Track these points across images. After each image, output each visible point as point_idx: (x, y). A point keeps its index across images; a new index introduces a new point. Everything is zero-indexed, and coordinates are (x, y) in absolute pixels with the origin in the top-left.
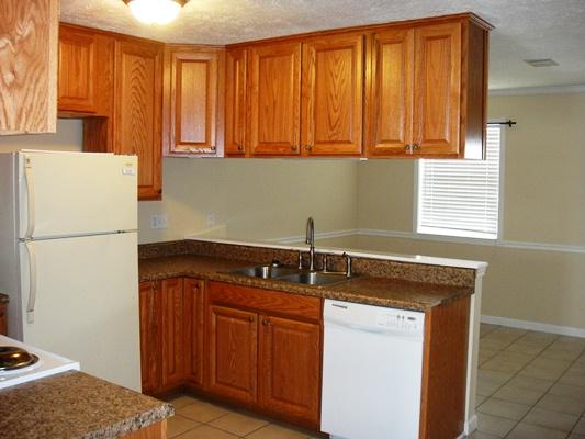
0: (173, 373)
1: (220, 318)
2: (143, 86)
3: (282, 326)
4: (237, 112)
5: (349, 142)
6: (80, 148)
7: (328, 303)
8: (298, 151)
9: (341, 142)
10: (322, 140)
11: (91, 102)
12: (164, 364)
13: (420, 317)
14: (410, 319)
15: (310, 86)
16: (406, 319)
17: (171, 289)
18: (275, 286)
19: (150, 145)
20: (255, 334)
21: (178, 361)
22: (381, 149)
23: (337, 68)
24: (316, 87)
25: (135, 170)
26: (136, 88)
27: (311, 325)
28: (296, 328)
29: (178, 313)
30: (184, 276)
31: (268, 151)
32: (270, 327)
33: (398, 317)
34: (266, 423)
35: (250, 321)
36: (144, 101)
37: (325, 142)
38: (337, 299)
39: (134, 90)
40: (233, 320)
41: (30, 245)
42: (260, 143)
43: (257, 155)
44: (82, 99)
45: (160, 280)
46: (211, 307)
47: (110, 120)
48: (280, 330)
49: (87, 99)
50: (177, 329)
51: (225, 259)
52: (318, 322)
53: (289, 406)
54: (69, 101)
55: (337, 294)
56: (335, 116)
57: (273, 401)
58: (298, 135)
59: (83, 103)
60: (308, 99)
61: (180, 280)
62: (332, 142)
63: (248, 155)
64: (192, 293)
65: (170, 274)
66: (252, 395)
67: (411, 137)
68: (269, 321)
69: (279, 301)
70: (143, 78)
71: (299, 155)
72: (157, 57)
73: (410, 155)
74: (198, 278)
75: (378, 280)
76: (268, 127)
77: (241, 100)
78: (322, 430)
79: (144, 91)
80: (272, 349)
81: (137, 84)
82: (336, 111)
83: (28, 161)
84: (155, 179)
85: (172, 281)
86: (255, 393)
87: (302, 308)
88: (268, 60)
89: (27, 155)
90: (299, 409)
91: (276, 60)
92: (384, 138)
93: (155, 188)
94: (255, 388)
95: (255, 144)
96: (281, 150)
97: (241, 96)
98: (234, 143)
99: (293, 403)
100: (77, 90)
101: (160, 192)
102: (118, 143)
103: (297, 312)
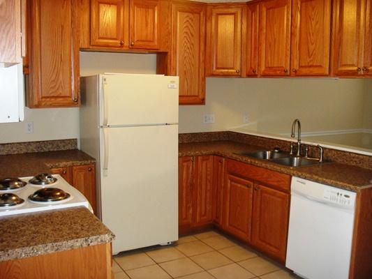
0: (204, 216)
1: (233, 183)
2: (192, 31)
3: (266, 192)
4: (253, 46)
5: (320, 66)
6: (155, 71)
7: (294, 179)
8: (288, 73)
9: (316, 66)
10: (303, 65)
11: (156, 43)
12: (198, 209)
13: (353, 195)
14: (346, 196)
15: (296, 27)
16: (343, 196)
17: (205, 162)
18: (264, 165)
19: (197, 70)
20: (251, 196)
21: (208, 208)
22: (341, 71)
23: (313, 13)
24: (300, 28)
25: (177, 85)
26: (187, 33)
27: (283, 193)
28: (274, 194)
29: (209, 177)
30: (214, 154)
31: (271, 73)
32: (259, 192)
33: (338, 194)
34: (256, 255)
35: (248, 187)
36: (193, 42)
37: (305, 67)
38: (299, 177)
39: (185, 35)
40: (239, 185)
41: (106, 130)
42: (266, 67)
43: (265, 76)
44: (150, 41)
45: (197, 156)
46: (228, 176)
47: (169, 54)
48: (266, 195)
49: (153, 41)
50: (209, 187)
51: (249, 145)
52: (288, 192)
53: (268, 246)
54: (141, 43)
55: (300, 174)
56: (312, 47)
57: (260, 242)
58: (289, 62)
59: (151, 44)
60: (295, 36)
61: (211, 157)
62: (310, 66)
63: (259, 76)
64: (218, 166)
65: (204, 153)
66: (248, 236)
67: (362, 62)
68: (259, 188)
69: (265, 176)
70: (192, 26)
71: (290, 76)
72: (202, 13)
73: (360, 75)
74: (221, 156)
75: (340, 166)
76: (271, 56)
77: (255, 39)
78: (287, 266)
79: (192, 35)
80: (261, 207)
81: (188, 31)
82: (312, 44)
83: (105, 80)
84: (200, 91)
85: (206, 157)
86: (249, 235)
87: (278, 181)
88: (271, 10)
89: (105, 76)
90: (274, 249)
91: (276, 10)
92: (343, 63)
93: (201, 97)
94: (250, 232)
95: (263, 68)
96: (278, 72)
97: (255, 36)
98: (251, 68)
99: (271, 245)
100: (147, 35)
101: (204, 99)
102: (175, 69)
103: (275, 184)
